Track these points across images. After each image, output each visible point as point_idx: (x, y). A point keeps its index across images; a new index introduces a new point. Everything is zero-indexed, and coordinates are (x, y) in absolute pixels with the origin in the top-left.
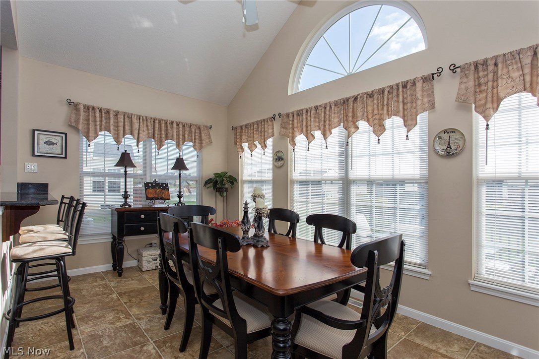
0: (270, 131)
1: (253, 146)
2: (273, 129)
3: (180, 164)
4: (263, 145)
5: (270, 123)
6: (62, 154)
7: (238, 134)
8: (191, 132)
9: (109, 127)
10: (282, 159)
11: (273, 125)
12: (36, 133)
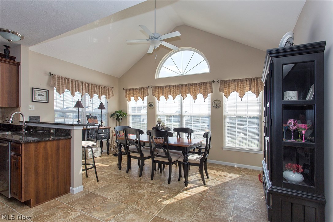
0: (146, 93)
1: (137, 99)
2: (148, 92)
3: (101, 107)
4: (143, 99)
5: (146, 90)
6: (46, 101)
7: (127, 93)
8: (104, 90)
9: (69, 87)
10: (153, 106)
11: (148, 90)
12: (34, 89)
